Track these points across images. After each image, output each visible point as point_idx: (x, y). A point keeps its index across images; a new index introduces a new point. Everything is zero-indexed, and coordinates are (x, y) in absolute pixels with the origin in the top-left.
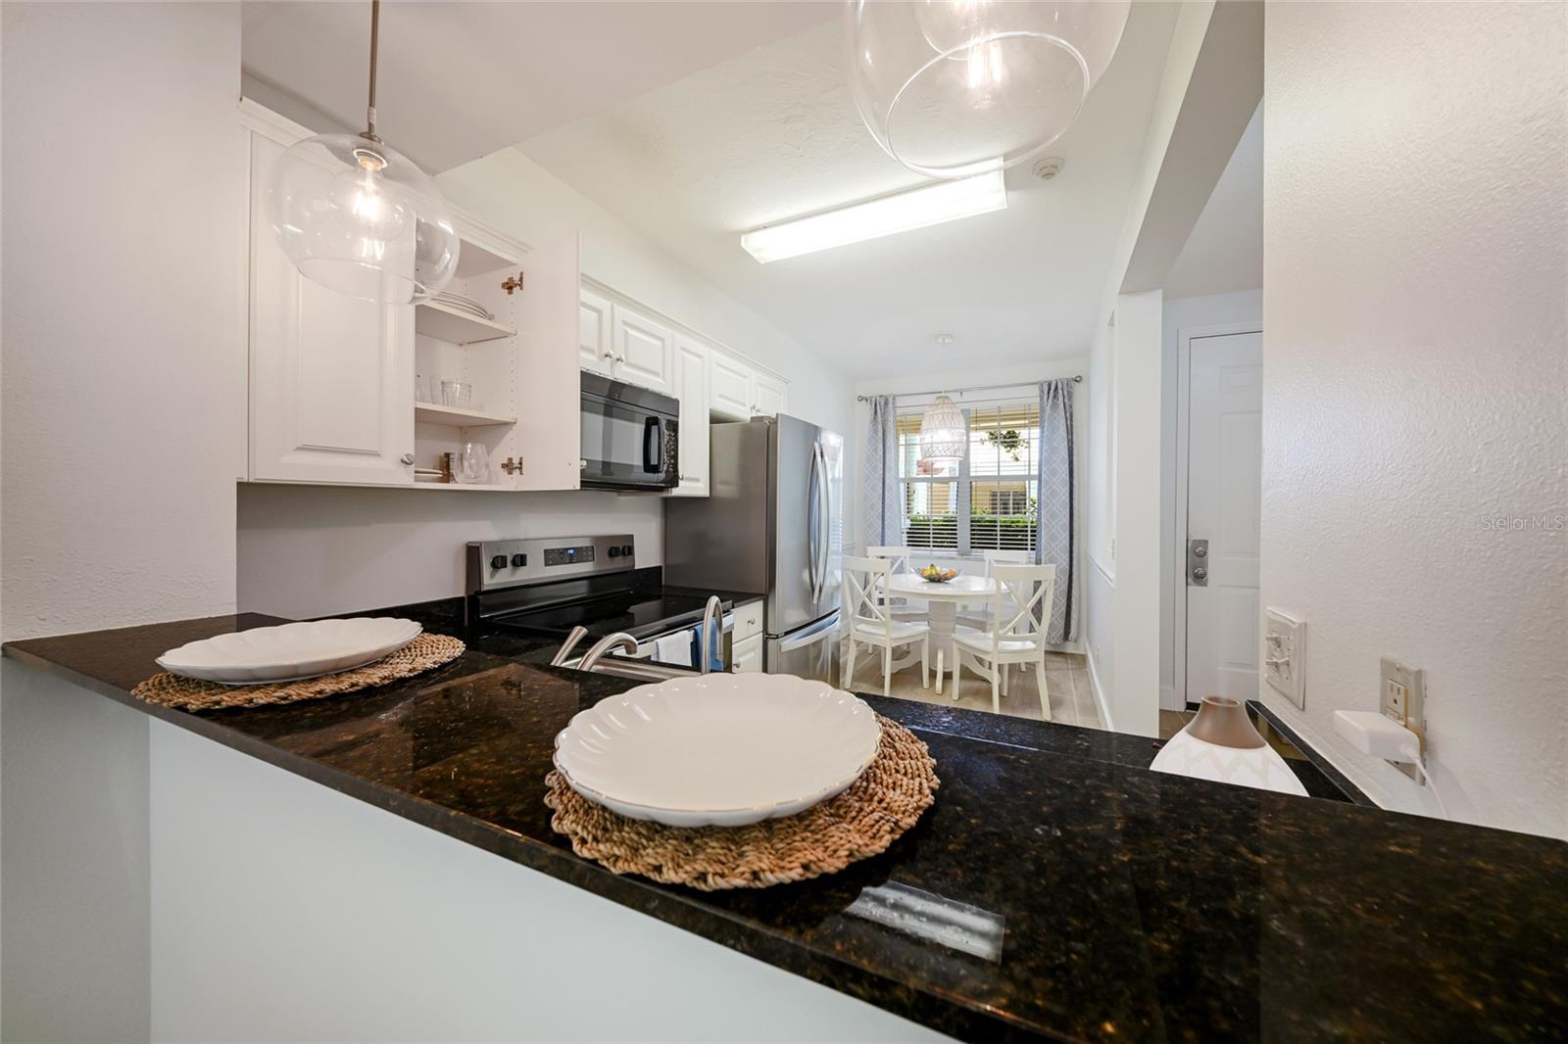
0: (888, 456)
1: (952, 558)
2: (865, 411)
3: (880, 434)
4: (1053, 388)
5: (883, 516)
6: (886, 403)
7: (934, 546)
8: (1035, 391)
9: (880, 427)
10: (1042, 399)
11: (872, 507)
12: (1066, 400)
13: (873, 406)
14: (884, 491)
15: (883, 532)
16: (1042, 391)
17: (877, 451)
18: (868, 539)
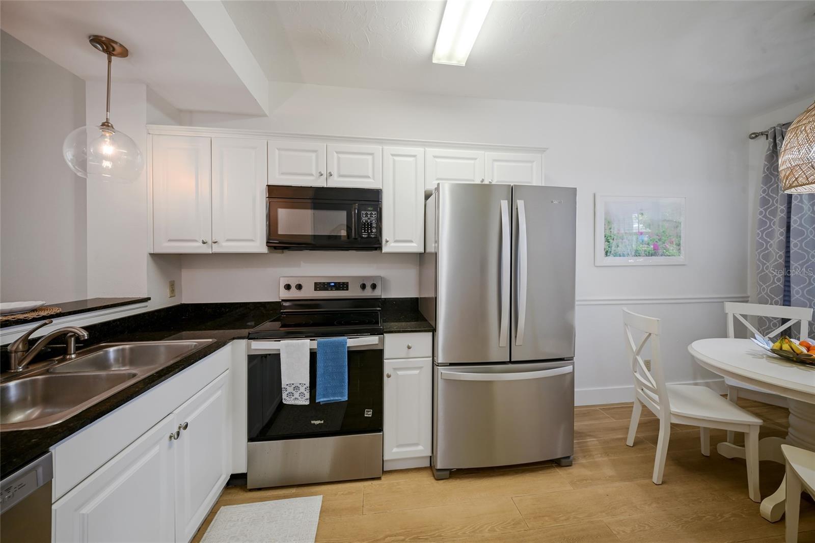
11: (766, 257)
17: (778, 191)
18: (760, 293)
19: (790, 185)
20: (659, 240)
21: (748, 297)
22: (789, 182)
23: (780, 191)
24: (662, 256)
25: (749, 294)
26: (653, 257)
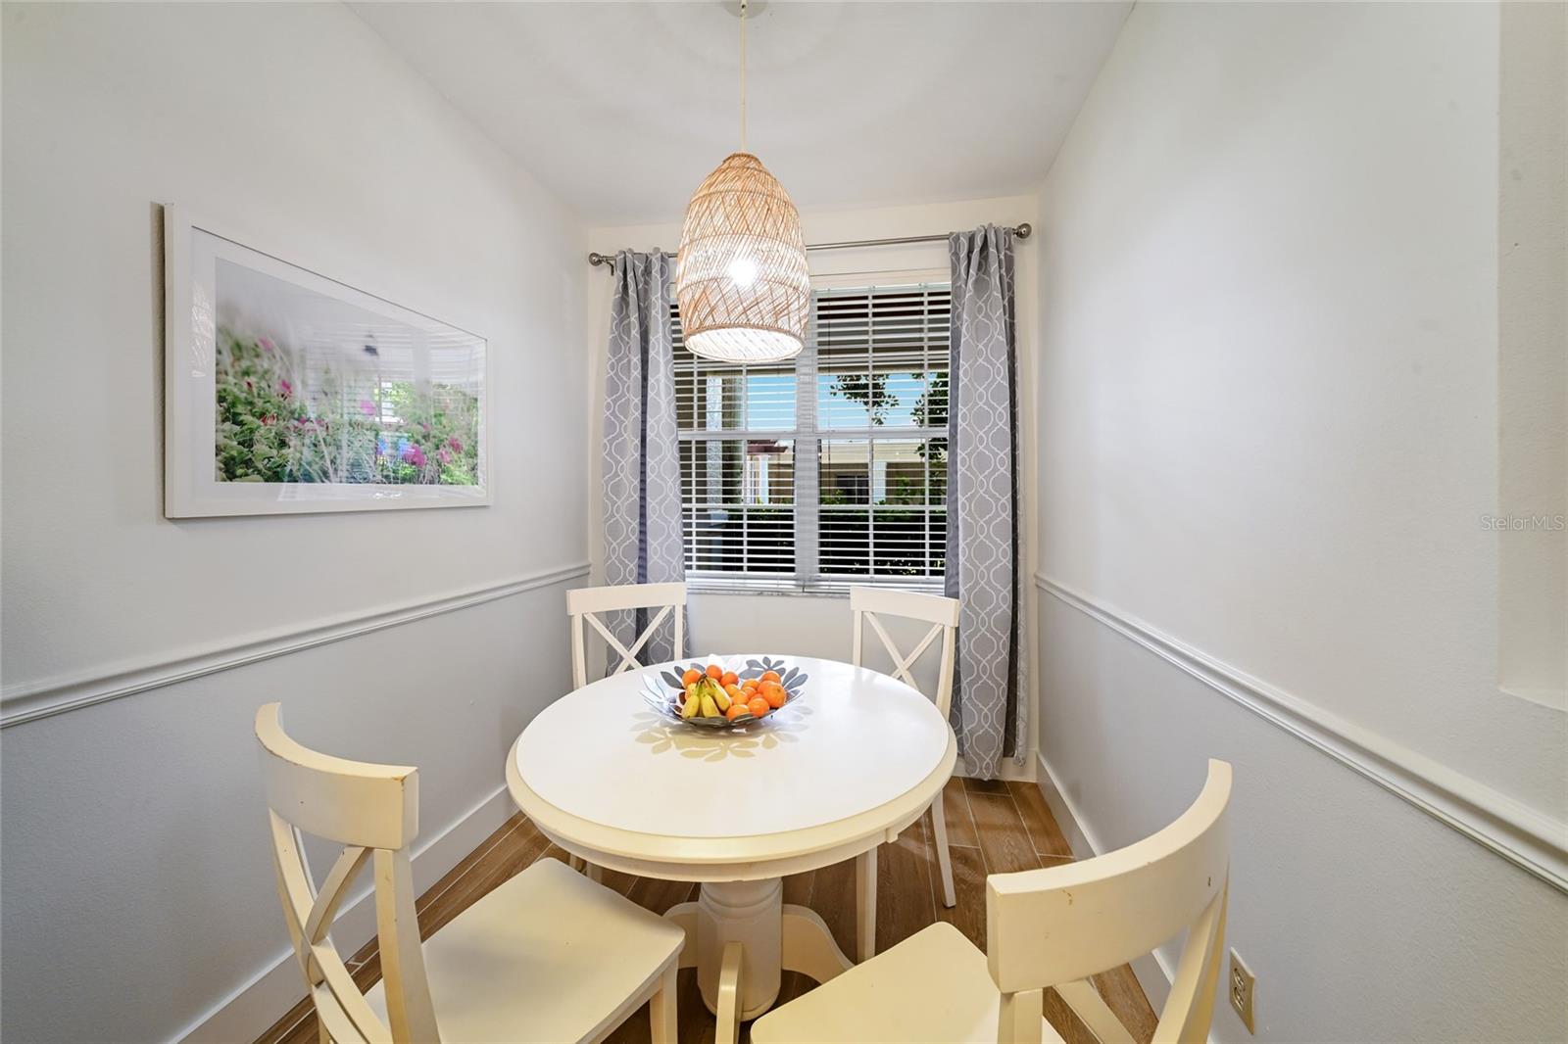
0: (651, 381)
1: (783, 594)
2: (604, 287)
3: (635, 332)
4: (978, 243)
5: (643, 507)
6: (647, 272)
7: (750, 569)
8: (940, 255)
9: (634, 318)
10: (954, 270)
11: (617, 489)
12: (1003, 271)
13: (619, 273)
14: (643, 456)
15: (643, 541)
16: (956, 254)
17: (629, 369)
18: (609, 558)
19: (701, 324)
20: (424, 437)
21: (589, 566)
22: (699, 315)
23: (633, 371)
24: (432, 482)
25: (590, 560)
26: (407, 486)
